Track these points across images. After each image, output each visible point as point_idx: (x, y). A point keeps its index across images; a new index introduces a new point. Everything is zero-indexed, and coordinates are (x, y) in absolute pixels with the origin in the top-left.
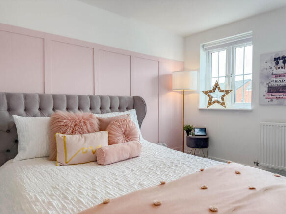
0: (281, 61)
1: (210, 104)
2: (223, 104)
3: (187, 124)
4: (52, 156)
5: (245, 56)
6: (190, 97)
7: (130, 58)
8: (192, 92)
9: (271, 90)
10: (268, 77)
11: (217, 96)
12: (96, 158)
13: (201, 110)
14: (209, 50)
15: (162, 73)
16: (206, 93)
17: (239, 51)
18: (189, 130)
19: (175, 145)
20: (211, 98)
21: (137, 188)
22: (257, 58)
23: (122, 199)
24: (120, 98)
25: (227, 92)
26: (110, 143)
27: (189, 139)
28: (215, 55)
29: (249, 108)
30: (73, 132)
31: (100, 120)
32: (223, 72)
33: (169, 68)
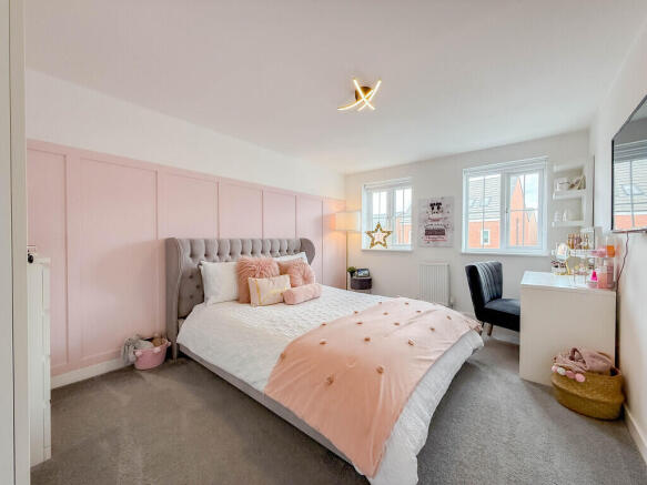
0: (436, 207)
1: (372, 245)
2: (385, 245)
3: (350, 266)
4: (244, 297)
5: (405, 199)
6: (352, 237)
7: (296, 198)
8: (355, 232)
9: (428, 232)
10: (425, 221)
11: (379, 236)
12: (284, 300)
13: (364, 251)
14: (370, 190)
15: (325, 213)
16: (369, 233)
17: (399, 193)
18: (352, 272)
19: (341, 285)
20: (373, 239)
21: (335, 318)
22: (416, 201)
23: (333, 323)
24: (288, 241)
25: (389, 233)
26: (292, 286)
27: (353, 281)
28: (375, 196)
29: (409, 249)
30: (261, 276)
31: (279, 264)
32: (384, 210)
33: (332, 208)
